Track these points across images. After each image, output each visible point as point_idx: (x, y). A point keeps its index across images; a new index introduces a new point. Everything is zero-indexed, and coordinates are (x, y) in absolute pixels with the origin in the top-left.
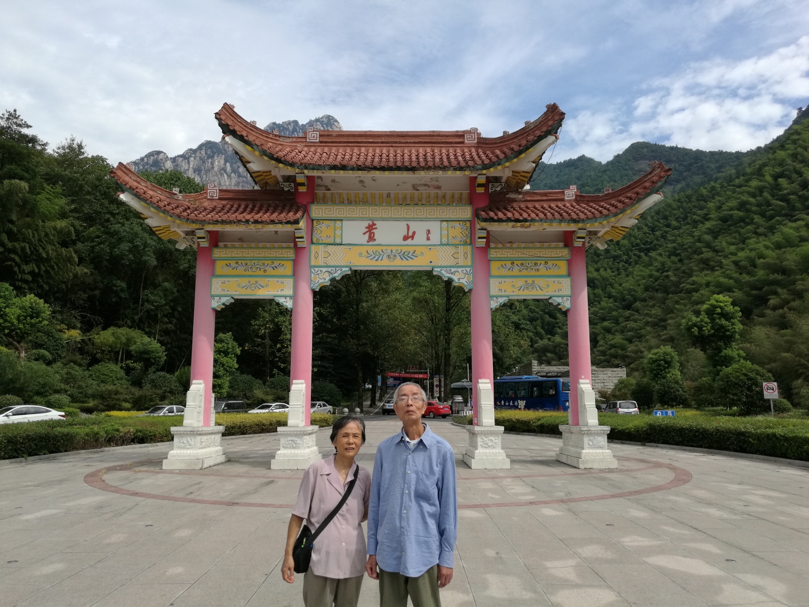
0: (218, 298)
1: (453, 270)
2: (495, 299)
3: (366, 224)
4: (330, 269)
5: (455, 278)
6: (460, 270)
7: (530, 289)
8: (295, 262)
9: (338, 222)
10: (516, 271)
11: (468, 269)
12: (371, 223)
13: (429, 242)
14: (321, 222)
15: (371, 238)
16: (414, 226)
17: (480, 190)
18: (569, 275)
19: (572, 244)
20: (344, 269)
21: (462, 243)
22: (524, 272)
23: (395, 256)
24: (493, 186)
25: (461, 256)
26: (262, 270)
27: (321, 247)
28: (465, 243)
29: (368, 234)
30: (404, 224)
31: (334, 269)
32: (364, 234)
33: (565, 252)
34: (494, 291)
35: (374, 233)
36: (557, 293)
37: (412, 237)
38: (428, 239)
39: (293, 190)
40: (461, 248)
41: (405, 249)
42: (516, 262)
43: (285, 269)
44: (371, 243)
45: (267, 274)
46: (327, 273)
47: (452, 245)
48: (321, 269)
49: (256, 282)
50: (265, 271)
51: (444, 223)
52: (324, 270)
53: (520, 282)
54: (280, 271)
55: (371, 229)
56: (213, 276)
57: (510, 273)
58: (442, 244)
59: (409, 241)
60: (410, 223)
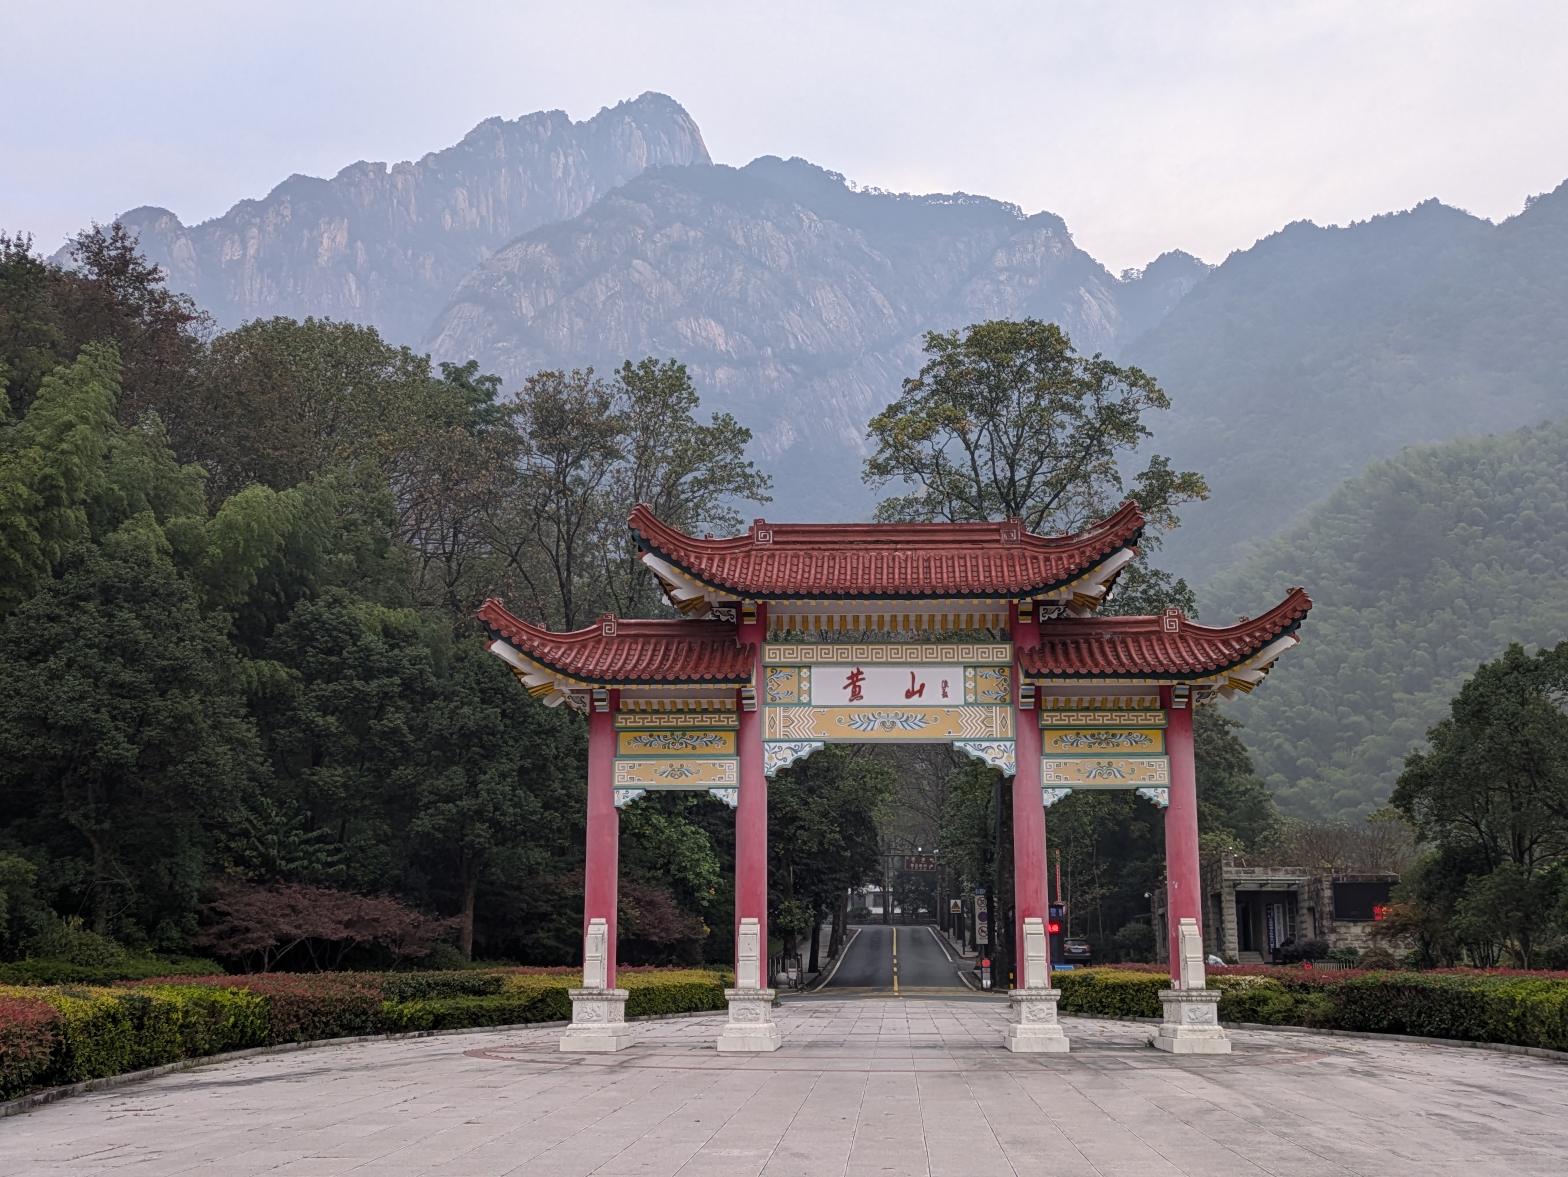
0: (624, 791)
1: (985, 744)
2: (1050, 790)
3: (848, 671)
4: (792, 745)
5: (988, 758)
6: (995, 744)
7: (1105, 776)
8: (739, 734)
9: (805, 670)
10: (1083, 747)
11: (1008, 744)
12: (855, 671)
13: (945, 701)
14: (779, 670)
15: (856, 695)
16: (923, 675)
17: (1026, 620)
18: (1166, 753)
19: (1171, 705)
20: (815, 745)
21: (998, 701)
22: (1096, 749)
23: (893, 723)
24: (1046, 612)
25: (996, 723)
26: (690, 747)
27: (780, 711)
28: (1003, 701)
29: (851, 687)
30: (907, 671)
31: (799, 744)
32: (845, 688)
33: (1159, 718)
34: (1048, 778)
35: (860, 687)
36: (1147, 782)
37: (920, 692)
38: (945, 695)
39: (734, 620)
40: (996, 710)
41: (908, 712)
42: (1082, 732)
43: (724, 743)
44: (855, 703)
45: (697, 752)
46: (789, 751)
47: (983, 704)
48: (778, 744)
49: (682, 766)
50: (694, 748)
51: (970, 670)
52: (785, 745)
53: (1090, 764)
54: (718, 748)
55: (855, 679)
56: (616, 756)
57: (1074, 750)
58: (967, 704)
59: (915, 700)
60: (916, 671)
